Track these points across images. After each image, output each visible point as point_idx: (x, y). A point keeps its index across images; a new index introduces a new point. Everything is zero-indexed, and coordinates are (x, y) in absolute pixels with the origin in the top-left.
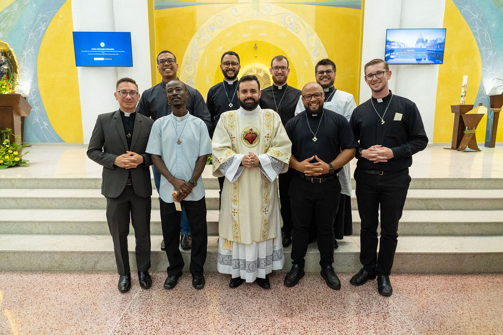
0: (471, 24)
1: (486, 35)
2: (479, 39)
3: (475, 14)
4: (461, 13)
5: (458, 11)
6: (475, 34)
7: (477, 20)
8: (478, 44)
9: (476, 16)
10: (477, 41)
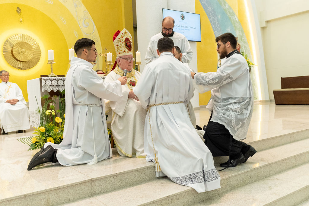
0: (208, 15)
1: (216, 23)
2: (213, 25)
3: (209, 7)
4: (201, 4)
5: (200, 3)
6: (211, 21)
7: (211, 12)
8: (213, 29)
9: (210, 8)
10: (212, 26)
